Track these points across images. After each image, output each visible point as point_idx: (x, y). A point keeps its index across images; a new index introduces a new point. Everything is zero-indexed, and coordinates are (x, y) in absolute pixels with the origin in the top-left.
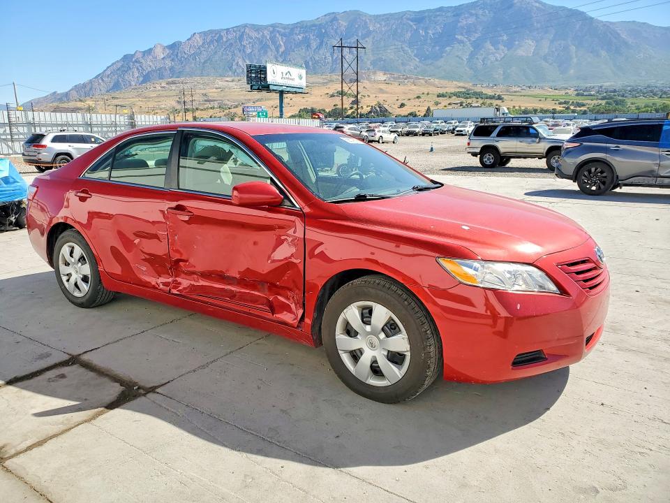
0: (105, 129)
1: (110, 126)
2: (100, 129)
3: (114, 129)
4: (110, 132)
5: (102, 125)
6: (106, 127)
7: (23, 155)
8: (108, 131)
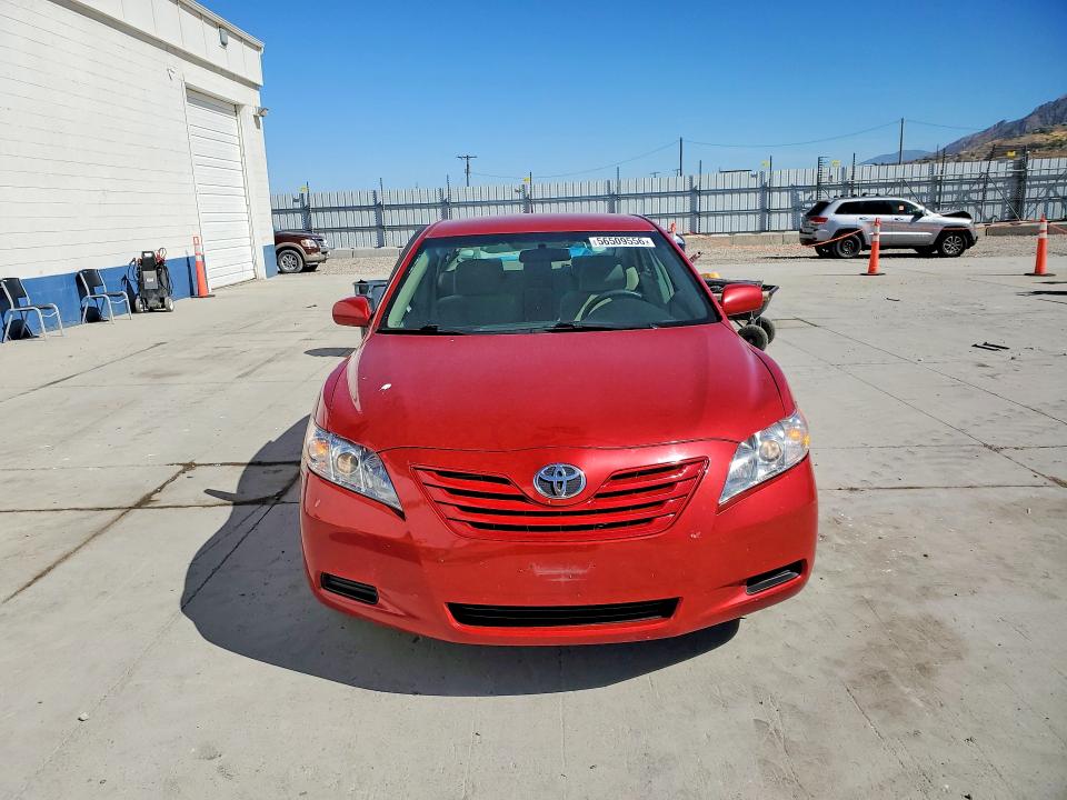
0: (966, 187)
1: (977, 181)
2: (956, 188)
3: (981, 186)
4: (976, 191)
5: (961, 181)
6: (969, 183)
7: (801, 232)
8: (967, 192)
